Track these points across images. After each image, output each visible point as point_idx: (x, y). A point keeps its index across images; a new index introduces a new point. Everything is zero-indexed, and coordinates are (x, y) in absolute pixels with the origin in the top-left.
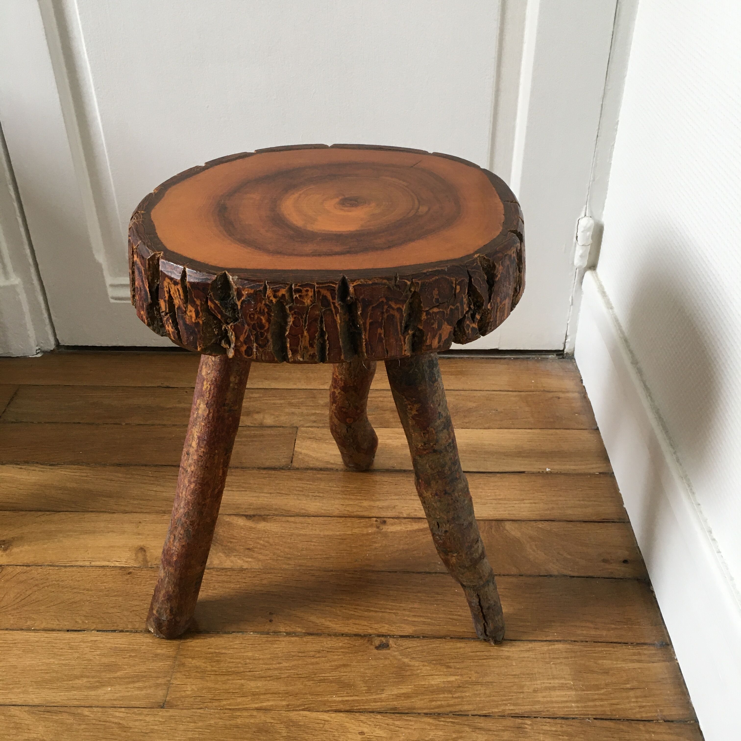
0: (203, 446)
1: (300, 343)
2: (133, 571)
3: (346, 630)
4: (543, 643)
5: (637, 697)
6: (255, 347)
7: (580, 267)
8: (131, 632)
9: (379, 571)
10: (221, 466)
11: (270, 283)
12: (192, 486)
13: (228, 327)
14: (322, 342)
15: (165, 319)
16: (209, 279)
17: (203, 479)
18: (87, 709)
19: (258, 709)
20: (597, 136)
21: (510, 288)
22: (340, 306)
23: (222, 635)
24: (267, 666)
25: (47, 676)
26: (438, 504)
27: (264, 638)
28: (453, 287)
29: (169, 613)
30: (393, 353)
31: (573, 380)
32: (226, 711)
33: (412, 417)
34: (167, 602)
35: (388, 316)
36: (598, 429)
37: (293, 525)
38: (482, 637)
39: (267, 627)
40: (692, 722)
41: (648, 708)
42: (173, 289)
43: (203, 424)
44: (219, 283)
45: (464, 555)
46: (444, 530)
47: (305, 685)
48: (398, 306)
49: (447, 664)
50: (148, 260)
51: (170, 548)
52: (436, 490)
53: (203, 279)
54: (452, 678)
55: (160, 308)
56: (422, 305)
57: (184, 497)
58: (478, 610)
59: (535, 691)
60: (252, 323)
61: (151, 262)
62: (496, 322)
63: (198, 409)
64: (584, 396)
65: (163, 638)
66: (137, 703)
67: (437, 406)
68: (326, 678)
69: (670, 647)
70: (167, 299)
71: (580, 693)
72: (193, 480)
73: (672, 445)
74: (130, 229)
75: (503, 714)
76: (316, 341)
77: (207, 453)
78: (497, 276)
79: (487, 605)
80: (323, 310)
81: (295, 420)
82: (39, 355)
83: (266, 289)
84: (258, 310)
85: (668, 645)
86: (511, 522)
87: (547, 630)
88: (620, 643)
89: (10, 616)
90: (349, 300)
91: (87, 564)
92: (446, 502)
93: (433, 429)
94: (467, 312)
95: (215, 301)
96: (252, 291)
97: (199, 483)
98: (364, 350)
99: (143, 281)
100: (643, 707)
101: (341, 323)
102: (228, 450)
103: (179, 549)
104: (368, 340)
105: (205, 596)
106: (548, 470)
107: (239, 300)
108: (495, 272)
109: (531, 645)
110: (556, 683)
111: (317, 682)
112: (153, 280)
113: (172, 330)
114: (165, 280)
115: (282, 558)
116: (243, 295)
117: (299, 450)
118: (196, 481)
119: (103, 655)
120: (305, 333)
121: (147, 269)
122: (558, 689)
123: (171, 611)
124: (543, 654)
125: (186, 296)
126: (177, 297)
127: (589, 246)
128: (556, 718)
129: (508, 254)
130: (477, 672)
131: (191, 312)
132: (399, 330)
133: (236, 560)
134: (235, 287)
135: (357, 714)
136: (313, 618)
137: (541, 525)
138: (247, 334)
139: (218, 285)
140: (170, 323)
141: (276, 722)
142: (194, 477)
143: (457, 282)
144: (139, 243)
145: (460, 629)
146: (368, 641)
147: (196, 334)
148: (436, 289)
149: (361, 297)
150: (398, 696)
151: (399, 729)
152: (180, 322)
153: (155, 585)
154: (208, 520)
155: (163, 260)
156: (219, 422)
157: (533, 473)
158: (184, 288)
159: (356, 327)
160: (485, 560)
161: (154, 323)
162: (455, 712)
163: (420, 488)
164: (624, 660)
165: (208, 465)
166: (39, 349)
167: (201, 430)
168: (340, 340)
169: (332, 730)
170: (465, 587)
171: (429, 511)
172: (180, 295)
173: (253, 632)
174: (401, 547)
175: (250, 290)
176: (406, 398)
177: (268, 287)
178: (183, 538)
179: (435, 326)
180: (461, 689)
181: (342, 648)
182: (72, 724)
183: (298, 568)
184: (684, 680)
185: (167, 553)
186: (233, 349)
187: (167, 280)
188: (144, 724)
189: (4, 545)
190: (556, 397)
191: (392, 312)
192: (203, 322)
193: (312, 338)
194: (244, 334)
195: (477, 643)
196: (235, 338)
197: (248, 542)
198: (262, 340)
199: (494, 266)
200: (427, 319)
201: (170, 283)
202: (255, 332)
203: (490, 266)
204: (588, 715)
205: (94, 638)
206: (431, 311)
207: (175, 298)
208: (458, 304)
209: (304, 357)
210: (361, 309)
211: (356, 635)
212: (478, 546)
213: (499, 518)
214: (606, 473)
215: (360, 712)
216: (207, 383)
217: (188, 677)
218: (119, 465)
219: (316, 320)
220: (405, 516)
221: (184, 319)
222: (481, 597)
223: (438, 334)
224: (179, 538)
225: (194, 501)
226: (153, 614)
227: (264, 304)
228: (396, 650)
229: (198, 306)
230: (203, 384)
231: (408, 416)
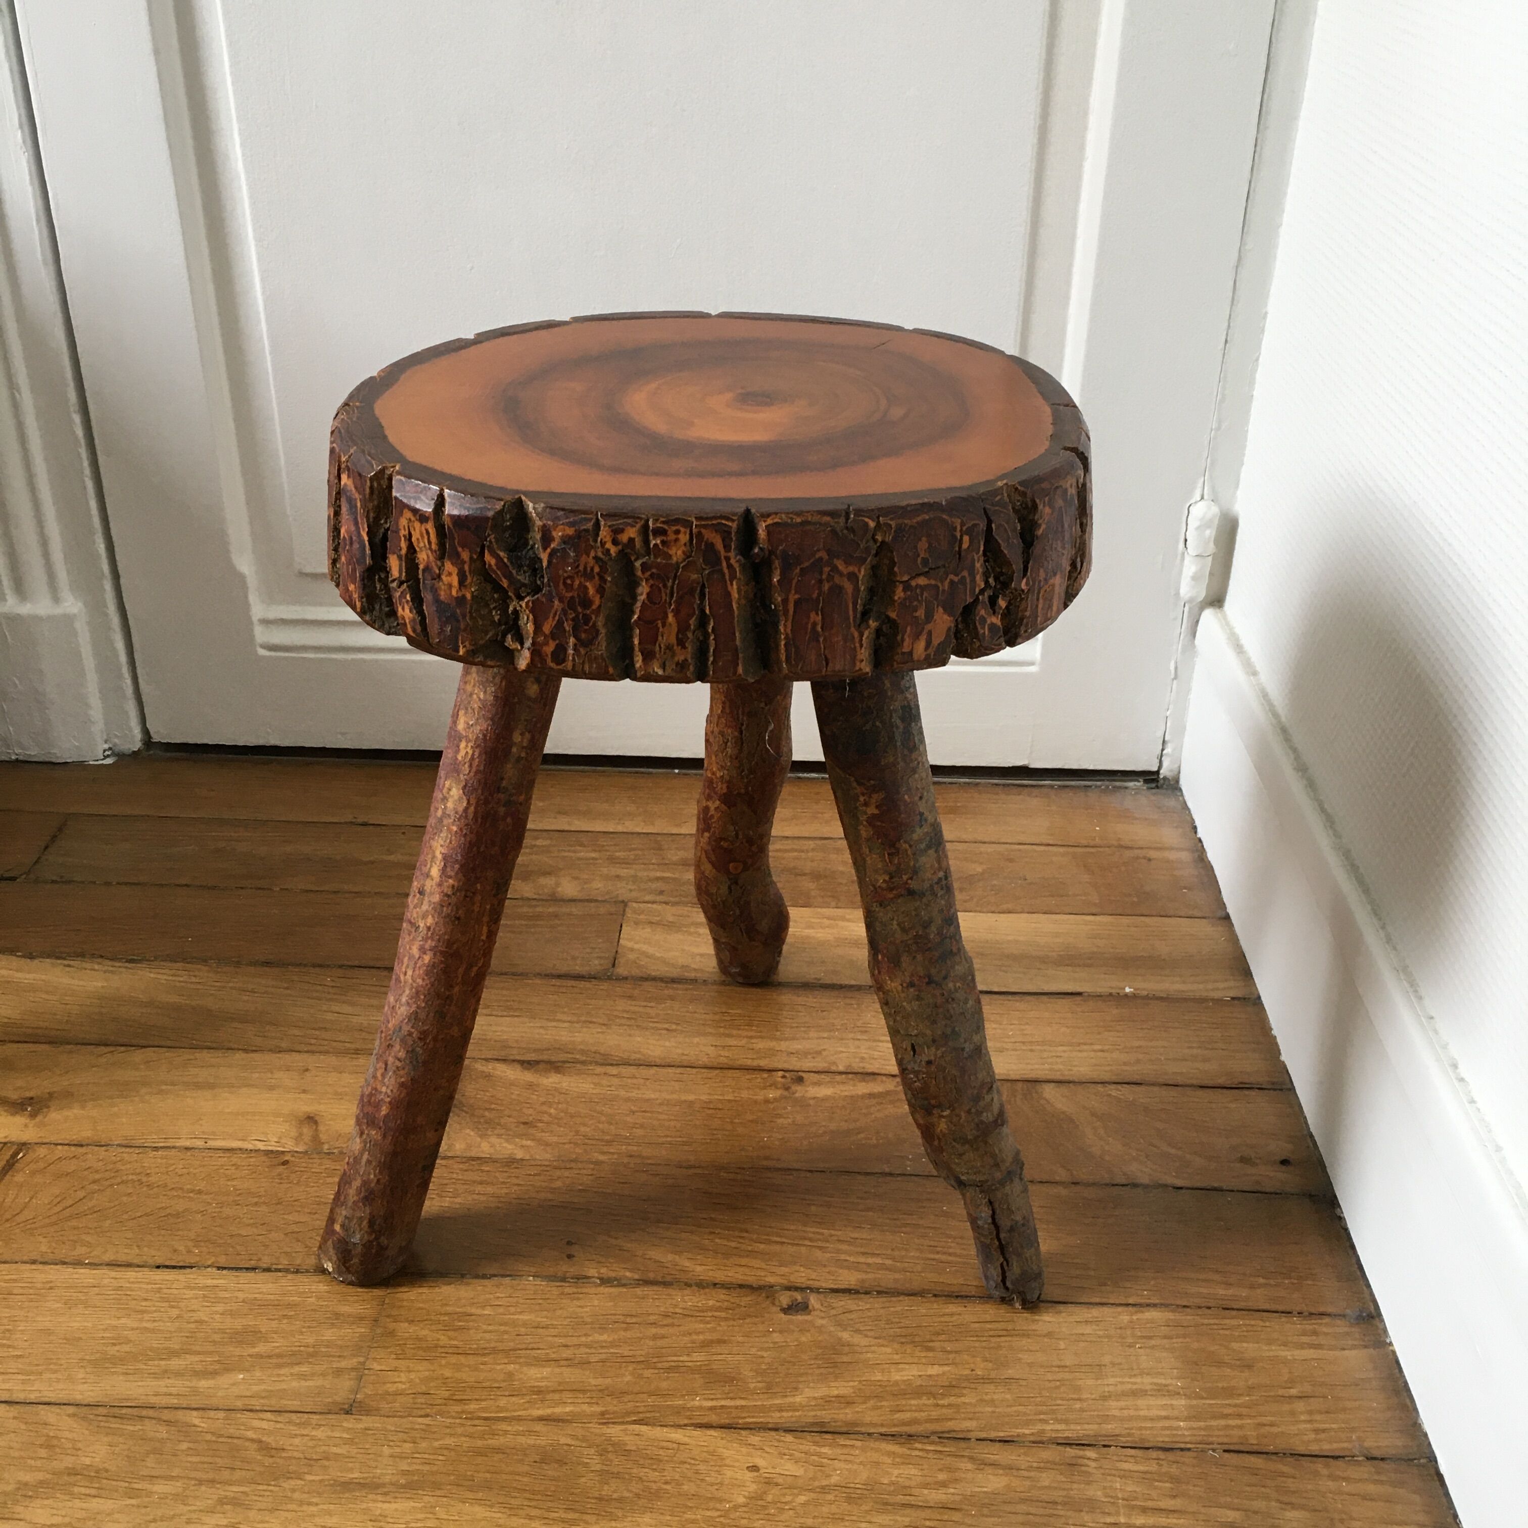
0: (453, 874)
1: (660, 638)
2: (293, 1159)
3: (720, 1276)
4: (1120, 1309)
5: (1310, 1413)
6: (571, 644)
7: (1191, 601)
8: (287, 1271)
9: (789, 1169)
10: (485, 919)
11: (606, 515)
12: (427, 958)
13: (521, 606)
14: (701, 638)
15: (398, 594)
16: (489, 509)
17: (449, 944)
18: (195, 1413)
19: (541, 1419)
20: (1226, 341)
21: (1063, 554)
22: (740, 565)
23: (470, 1281)
24: (562, 1341)
25: (112, 1350)
26: (915, 1004)
27: (553, 1289)
28: (955, 537)
29: (366, 1229)
30: (838, 665)
31: (1176, 827)
32: (476, 1422)
33: (867, 821)
34: (365, 1205)
35: (830, 589)
36: (1227, 917)
37: (616, 1081)
38: (997, 1294)
39: (565, 1268)
40: (1422, 1461)
41: (1333, 1433)
42: (418, 530)
43: (455, 828)
44: (508, 516)
45: (963, 1115)
46: (925, 1058)
47: (640, 1376)
48: (851, 569)
49: (926, 1344)
50: (371, 479)
51: (376, 1089)
52: (912, 975)
53: (477, 509)
54: (934, 1370)
55: (388, 573)
56: (896, 569)
57: (410, 981)
58: (991, 1233)
59: (1104, 1398)
60: (569, 595)
61: (375, 484)
62: (1037, 617)
63: (445, 799)
64: (1199, 856)
65: (351, 1283)
66: (294, 1404)
67: (917, 798)
68: (681, 1364)
69: (1377, 1320)
70: (404, 552)
71: (1194, 1402)
72: (429, 944)
73: (1376, 913)
74: (332, 432)
75: (1039, 1439)
76: (690, 635)
77: (459, 890)
78: (1040, 525)
79: (1009, 1224)
80: (707, 572)
81: (623, 890)
82: (109, 761)
83: (600, 527)
84: (581, 568)
85: (1373, 1317)
86: (1053, 1084)
87: (1128, 1285)
88: (1277, 1312)
89: (41, 1239)
90: (757, 554)
91: (200, 1143)
92: (931, 1001)
93: (907, 846)
94: (982, 591)
95: (499, 552)
96: (570, 531)
97: (441, 952)
98: (783, 657)
99: (356, 523)
100: (1324, 1431)
101: (739, 599)
102: (501, 887)
103: (395, 1091)
104: (790, 636)
105: (437, 1208)
106: (1128, 990)
107: (545, 549)
108: (1036, 518)
109: (1095, 1312)
110: (1146, 1382)
111: (662, 1371)
112: (377, 519)
113: (411, 615)
114: (401, 514)
115: (594, 1142)
116: (553, 539)
117: (629, 944)
118: (436, 947)
119: (232, 1314)
120: (671, 618)
121: (367, 496)
122: (1152, 1395)
123: (371, 1223)
124: (1121, 1328)
125: (441, 544)
126: (425, 546)
127: (1210, 558)
128: (1148, 1448)
129: (1061, 486)
130: (985, 1360)
131: (450, 577)
132: (851, 618)
133: (501, 1143)
134: (539, 523)
135: (743, 1432)
136: (655, 1254)
137: (1113, 1091)
138: (557, 618)
139: (504, 521)
140: (407, 602)
141: (578, 1443)
142: (433, 940)
143: (964, 528)
144: (352, 451)
145: (953, 1280)
146: (768, 1297)
147: (458, 621)
148: (924, 539)
149: (781, 548)
150: (827, 1401)
151: (829, 1462)
152: (427, 596)
153: (340, 1173)
154: (455, 1031)
155: (399, 477)
156: (488, 825)
157: (1099, 996)
158: (440, 528)
159: (767, 607)
160: (1005, 1130)
161: (374, 609)
162: (943, 1432)
163: (879, 972)
164: (1285, 1344)
165: (461, 913)
166: (110, 749)
167: (451, 842)
168: (737, 634)
169: (693, 1462)
170: (965, 1185)
171: (895, 1021)
172: (430, 543)
173: (533, 1276)
174: (833, 1126)
175: (567, 528)
176: (856, 781)
177: (602, 523)
178: (404, 1069)
179: (921, 613)
180: (956, 1391)
181: (712, 1309)
182: (162, 1441)
183: (626, 1160)
184: (1406, 1383)
185: (369, 1102)
186: (529, 649)
187: (408, 514)
188: (311, 1444)
189: (30, 1105)
190: (1145, 858)
191: (837, 580)
192: (473, 596)
193: (683, 629)
194: (551, 619)
195: (987, 1307)
196: (533, 626)
197: (525, 1110)
198: (586, 630)
199: (1035, 507)
200: (905, 599)
201: (413, 519)
202: (574, 615)
203: (1026, 504)
204: (1212, 1443)
205: (210, 1282)
206: (913, 583)
207: (421, 549)
208: (965, 573)
209: (667, 667)
210: (778, 572)
211: (741, 1286)
212: (992, 1100)
213: (1030, 1076)
214: (1245, 999)
215: (751, 1429)
216: (467, 746)
217: (401, 1357)
218: (267, 964)
219: (692, 592)
220: (841, 1068)
221: (435, 591)
222: (996, 1205)
223: (925, 631)
224: (394, 1068)
225: (429, 989)
226: (334, 1232)
227: (594, 558)
228: (823, 1314)
229: (465, 562)
230: (458, 746)
231: (858, 818)
